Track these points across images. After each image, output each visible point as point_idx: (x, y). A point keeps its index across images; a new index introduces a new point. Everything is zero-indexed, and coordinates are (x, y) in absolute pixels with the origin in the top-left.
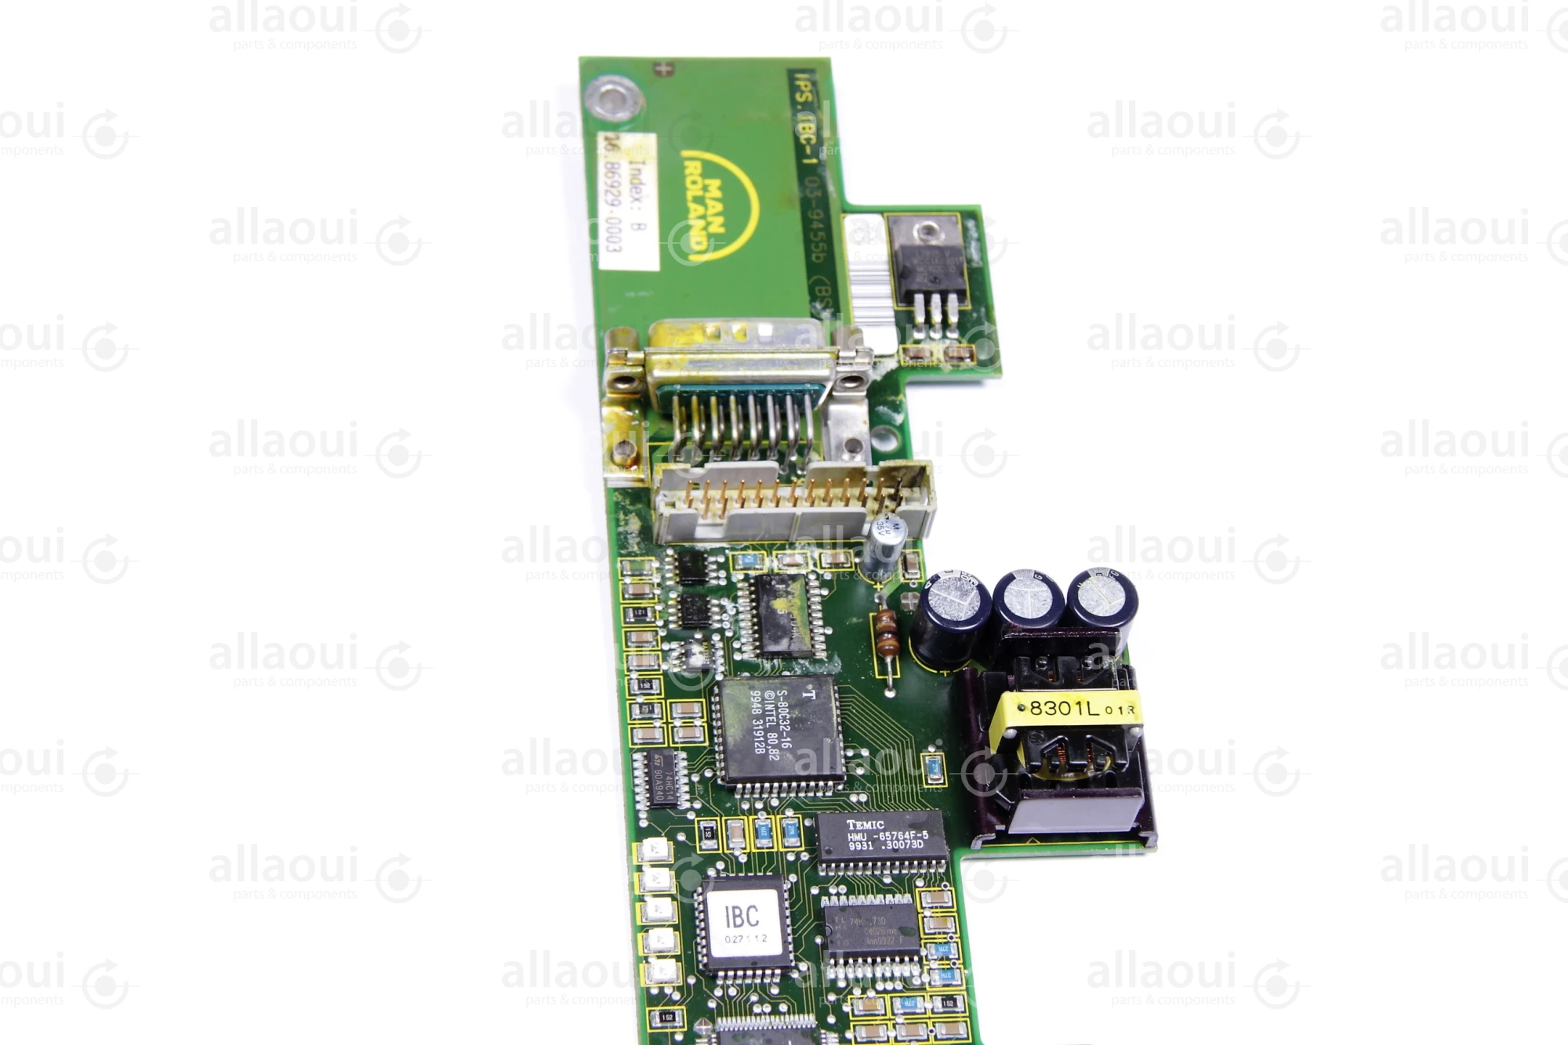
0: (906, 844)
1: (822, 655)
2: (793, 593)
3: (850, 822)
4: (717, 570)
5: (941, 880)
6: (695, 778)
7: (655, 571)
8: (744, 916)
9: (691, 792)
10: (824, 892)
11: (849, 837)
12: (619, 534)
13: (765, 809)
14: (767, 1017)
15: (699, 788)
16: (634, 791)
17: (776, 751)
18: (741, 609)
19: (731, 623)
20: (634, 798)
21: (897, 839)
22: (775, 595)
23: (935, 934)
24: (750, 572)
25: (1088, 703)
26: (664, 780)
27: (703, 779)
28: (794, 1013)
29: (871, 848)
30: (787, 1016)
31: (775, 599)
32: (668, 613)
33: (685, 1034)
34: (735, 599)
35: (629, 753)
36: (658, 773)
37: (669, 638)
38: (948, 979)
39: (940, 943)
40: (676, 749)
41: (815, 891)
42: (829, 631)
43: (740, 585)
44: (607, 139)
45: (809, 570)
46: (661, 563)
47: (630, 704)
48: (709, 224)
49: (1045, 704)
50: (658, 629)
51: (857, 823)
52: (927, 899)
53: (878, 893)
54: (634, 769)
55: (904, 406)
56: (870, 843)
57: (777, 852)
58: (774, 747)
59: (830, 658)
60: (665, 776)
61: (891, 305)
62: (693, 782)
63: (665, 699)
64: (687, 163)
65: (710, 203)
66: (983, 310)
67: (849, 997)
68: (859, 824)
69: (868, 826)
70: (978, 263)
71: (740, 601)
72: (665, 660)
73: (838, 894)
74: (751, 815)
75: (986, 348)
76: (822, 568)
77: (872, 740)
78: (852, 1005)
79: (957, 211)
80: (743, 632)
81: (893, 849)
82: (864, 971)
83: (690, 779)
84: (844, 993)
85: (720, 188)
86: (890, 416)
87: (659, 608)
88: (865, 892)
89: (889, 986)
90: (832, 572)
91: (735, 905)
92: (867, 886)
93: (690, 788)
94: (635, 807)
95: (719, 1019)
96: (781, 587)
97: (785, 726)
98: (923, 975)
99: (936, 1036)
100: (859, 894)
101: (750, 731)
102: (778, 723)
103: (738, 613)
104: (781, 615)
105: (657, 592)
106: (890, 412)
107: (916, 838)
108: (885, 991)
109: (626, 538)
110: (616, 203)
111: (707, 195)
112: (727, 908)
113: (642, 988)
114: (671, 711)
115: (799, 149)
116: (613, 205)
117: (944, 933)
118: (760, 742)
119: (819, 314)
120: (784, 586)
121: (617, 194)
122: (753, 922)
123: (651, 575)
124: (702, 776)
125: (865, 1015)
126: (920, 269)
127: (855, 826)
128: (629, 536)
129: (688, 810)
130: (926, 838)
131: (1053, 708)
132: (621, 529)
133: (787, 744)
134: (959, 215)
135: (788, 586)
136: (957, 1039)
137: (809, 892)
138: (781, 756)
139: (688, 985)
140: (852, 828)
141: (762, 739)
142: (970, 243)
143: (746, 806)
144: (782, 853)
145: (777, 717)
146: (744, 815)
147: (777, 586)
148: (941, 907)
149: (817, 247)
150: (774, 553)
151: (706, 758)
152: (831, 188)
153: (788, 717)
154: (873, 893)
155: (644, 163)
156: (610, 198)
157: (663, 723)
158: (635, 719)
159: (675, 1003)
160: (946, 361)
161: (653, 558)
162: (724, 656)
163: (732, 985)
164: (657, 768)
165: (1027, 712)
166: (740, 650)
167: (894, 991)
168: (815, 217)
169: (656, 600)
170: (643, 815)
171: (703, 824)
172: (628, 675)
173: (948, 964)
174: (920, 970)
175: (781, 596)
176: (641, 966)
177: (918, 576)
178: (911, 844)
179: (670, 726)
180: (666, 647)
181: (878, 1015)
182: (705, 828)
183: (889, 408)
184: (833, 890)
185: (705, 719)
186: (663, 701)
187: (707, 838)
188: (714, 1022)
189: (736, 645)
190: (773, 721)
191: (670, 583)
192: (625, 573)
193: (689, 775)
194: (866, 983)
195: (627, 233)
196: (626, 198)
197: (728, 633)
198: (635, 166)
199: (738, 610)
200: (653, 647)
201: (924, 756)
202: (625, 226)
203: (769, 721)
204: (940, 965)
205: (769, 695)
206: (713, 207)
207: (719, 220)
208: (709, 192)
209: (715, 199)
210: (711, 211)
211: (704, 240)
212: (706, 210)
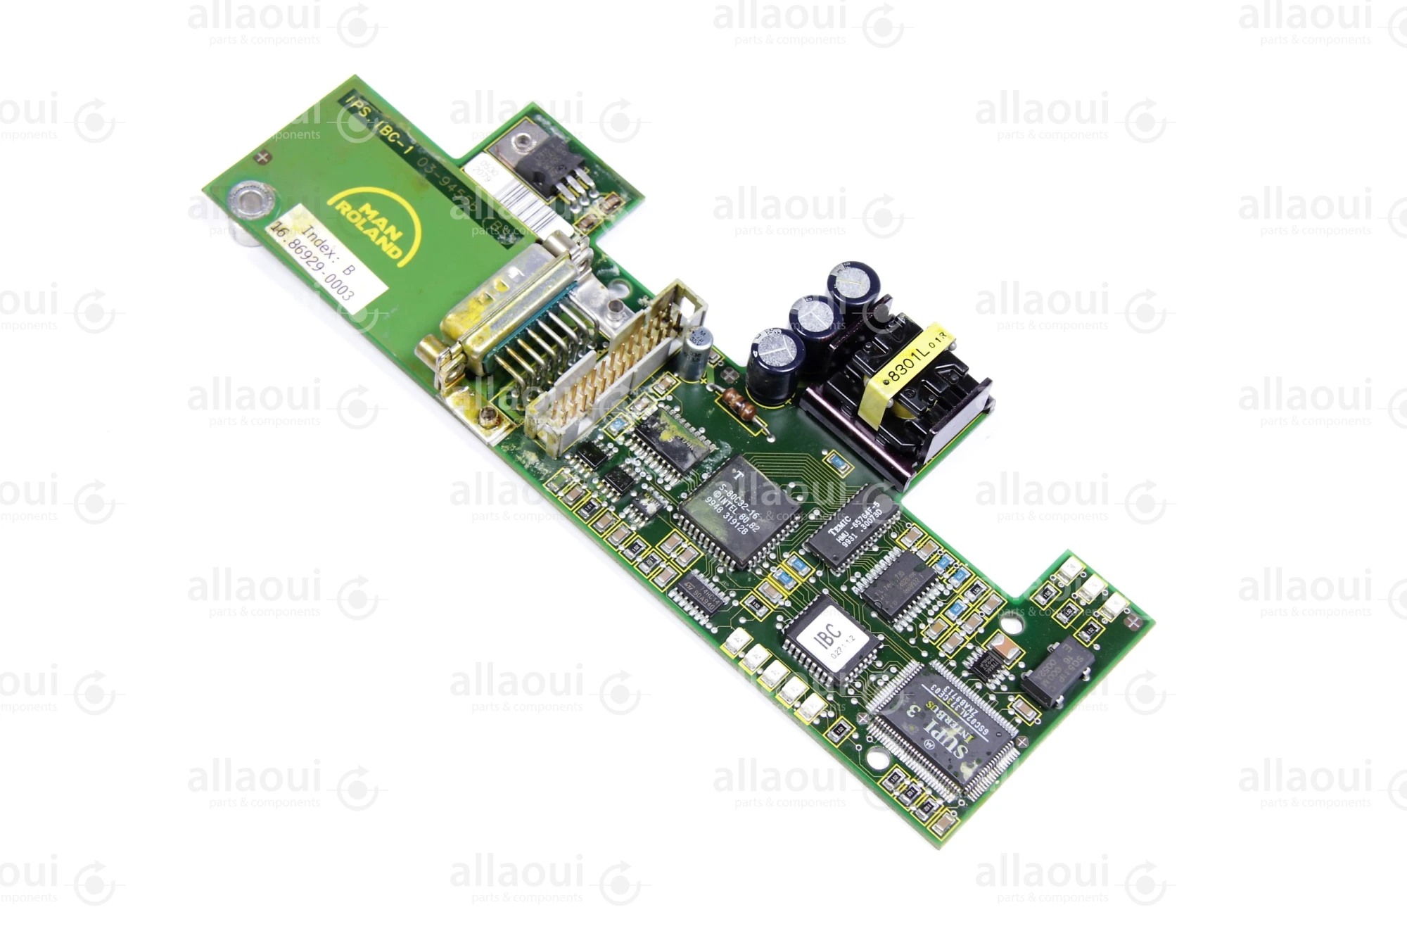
0: (872, 518)
1: (714, 447)
2: (667, 424)
3: (830, 531)
4: (606, 445)
5: (904, 524)
6: (716, 579)
7: (571, 476)
8: (829, 635)
9: (722, 589)
10: (850, 585)
11: (839, 541)
12: (529, 470)
13: (771, 565)
14: (890, 682)
15: (724, 583)
16: (690, 616)
17: (753, 525)
18: (642, 458)
19: (644, 471)
20: (695, 621)
21: (865, 520)
22: (657, 433)
23: (930, 558)
24: (625, 432)
25: (917, 350)
26: (703, 595)
27: (722, 577)
28: (903, 668)
29: (856, 537)
30: (900, 673)
31: (660, 435)
32: (604, 494)
33: (857, 731)
34: (632, 455)
35: (664, 596)
36: (696, 595)
37: (619, 509)
38: (962, 578)
39: (938, 561)
40: (689, 571)
41: (844, 589)
42: (703, 430)
43: (627, 444)
44: (273, 229)
45: (657, 403)
46: (571, 468)
47: (637, 567)
48: (388, 236)
49: (896, 369)
50: (608, 509)
51: (835, 528)
52: (907, 542)
53: (878, 561)
54: (677, 603)
55: (611, 261)
56: (852, 534)
57: (803, 584)
58: (750, 522)
59: (719, 445)
60: (702, 592)
61: (544, 204)
62: (717, 583)
63: (653, 547)
64: (338, 207)
65: (376, 222)
66: (597, 166)
67: (921, 633)
68: (836, 528)
69: (842, 525)
70: (566, 139)
71: (636, 453)
72: (630, 524)
73: (858, 580)
74: (767, 575)
75: (622, 188)
76: (662, 396)
77: (789, 475)
78: (927, 636)
79: (523, 116)
80: (657, 471)
81: (868, 527)
82: (914, 613)
83: (714, 583)
84: (917, 633)
85: (373, 208)
86: (609, 273)
87: (595, 496)
88: (872, 566)
89: (936, 608)
90: (670, 394)
91: (818, 633)
92: (869, 561)
93: (719, 587)
94: (700, 625)
95: (867, 706)
96: (656, 425)
97: (744, 505)
98: (947, 587)
99: (986, 615)
100: (869, 570)
101: (727, 525)
102: (738, 507)
103: (642, 462)
104: (673, 442)
105: (584, 487)
106: (607, 270)
108: (936, 613)
109: (535, 469)
110: (320, 266)
112: (815, 638)
113: (809, 726)
114: (664, 551)
115: (394, 146)
116: (320, 268)
117: (935, 553)
118: (739, 526)
119: (507, 242)
120: (657, 423)
121: (315, 259)
122: (838, 634)
123: (572, 480)
124: (719, 575)
125: (940, 636)
126: (547, 167)
127: (835, 531)
128: (536, 467)
129: (731, 602)
130: (879, 506)
131: (903, 368)
132: (527, 466)
133: (755, 515)
134: (526, 117)
135: (659, 422)
136: (999, 607)
137: (842, 592)
138: (759, 524)
139: (831, 702)
140: (835, 534)
141: (739, 524)
142: (551, 131)
143: (759, 572)
144: (805, 582)
145: (734, 503)
146: (764, 578)
147: (653, 426)
148: (919, 539)
150: (627, 409)
151: (710, 563)
152: (438, 158)
153: (740, 498)
154: (876, 563)
155: (312, 227)
156: (313, 265)
157: (667, 562)
158: (649, 574)
159: (834, 719)
160: (608, 214)
161: (563, 469)
162: (660, 494)
163: (854, 681)
164: (692, 591)
165: (892, 382)
166: (665, 483)
167: (941, 609)
168: (447, 183)
169: (590, 493)
170: (709, 626)
171: (748, 603)
172: (619, 551)
173: (954, 569)
174: (943, 585)
175: (661, 431)
176: (795, 713)
177: (719, 357)
178: (874, 516)
179: (672, 560)
180: (622, 516)
181: (946, 630)
182: (751, 603)
183: (603, 268)
184: (853, 580)
185: (687, 540)
186: (653, 549)
187: (758, 609)
188: (865, 711)
189: (660, 482)
190: (734, 508)
191: (586, 476)
192: (555, 491)
193: (711, 581)
194: (923, 617)
195: (346, 280)
196: (323, 258)
197: (649, 479)
198: (308, 234)
199: (641, 460)
200: (616, 522)
201: (825, 460)
202: (340, 276)
203: (733, 510)
204: (949, 573)
205: (717, 494)
206: (381, 223)
207: (392, 229)
208: (368, 215)
209: (376, 218)
210: (382, 227)
211: (396, 248)
212: (378, 228)
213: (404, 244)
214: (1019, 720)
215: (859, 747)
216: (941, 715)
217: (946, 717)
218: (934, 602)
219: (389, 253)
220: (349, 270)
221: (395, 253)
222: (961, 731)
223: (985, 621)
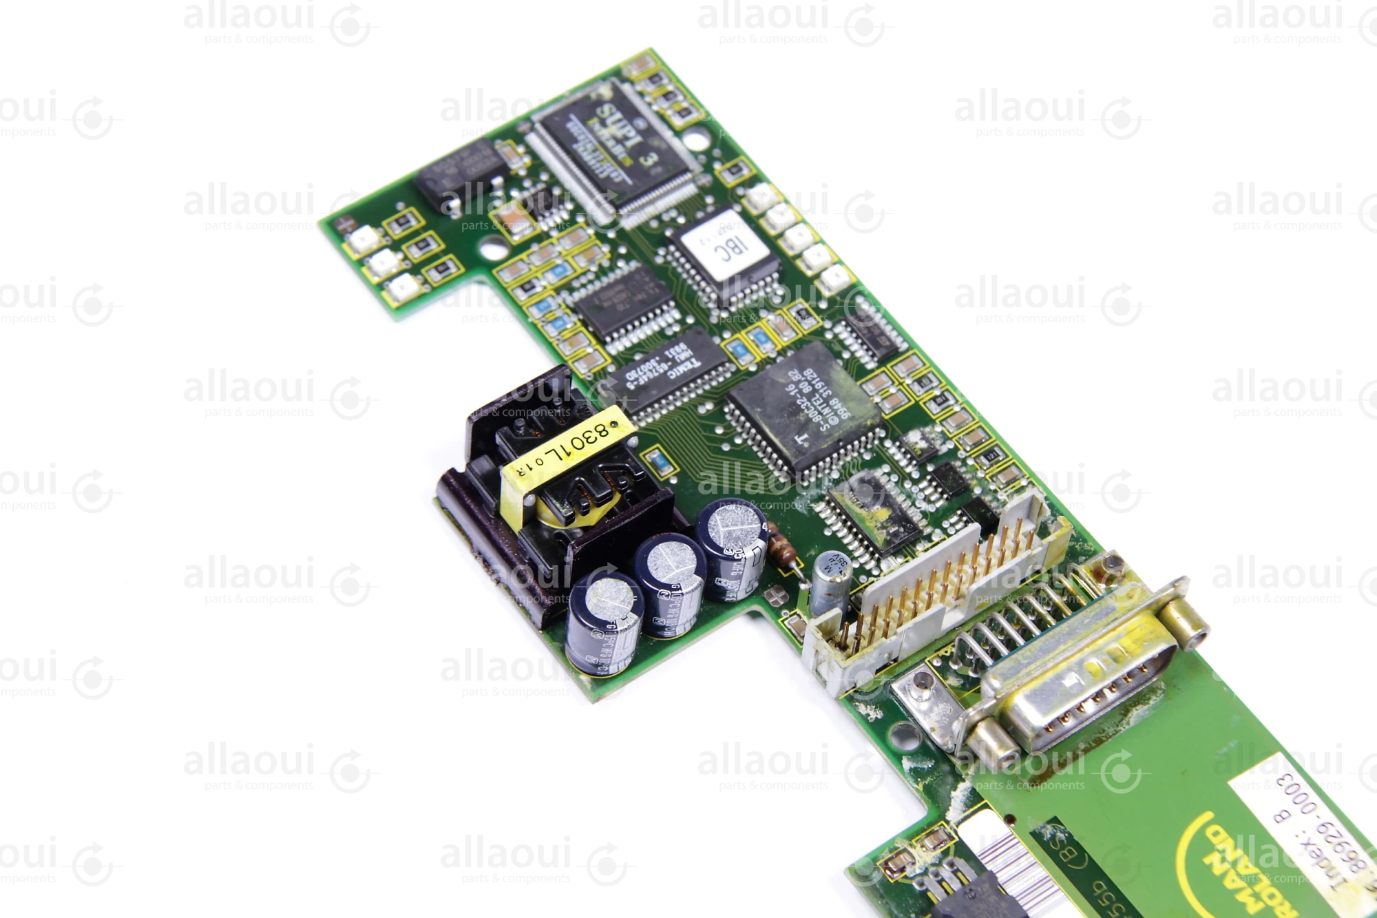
0: (641, 371)
1: (818, 507)
2: (878, 530)
3: (698, 365)
6: (846, 355)
8: (730, 251)
9: (841, 342)
10: (682, 322)
13: (774, 360)
15: (837, 348)
18: (913, 509)
19: (913, 493)
21: (651, 371)
22: (894, 520)
23: (573, 335)
24: (930, 545)
25: (561, 459)
27: (839, 355)
28: (642, 222)
31: (890, 516)
32: (970, 472)
34: (925, 514)
35: (912, 346)
37: (953, 453)
38: (541, 306)
40: (877, 367)
41: (690, 318)
42: (827, 534)
43: (929, 528)
47: (941, 383)
48: (1223, 860)
49: (596, 438)
50: (967, 454)
52: (597, 358)
55: (911, 780)
57: (740, 331)
58: (800, 381)
59: (811, 510)
62: (845, 349)
63: (917, 402)
65: (1240, 884)
67: (609, 256)
68: (690, 366)
69: (682, 369)
71: (919, 515)
72: (942, 432)
74: (781, 349)
75: (878, 888)
78: (602, 252)
80: (896, 489)
81: (649, 362)
82: (609, 278)
83: (850, 351)
84: (615, 257)
85: (1244, 905)
86: (916, 762)
87: (981, 472)
88: (649, 338)
89: (583, 280)
91: (743, 255)
92: (652, 342)
93: (844, 344)
95: (696, 191)
96: (892, 530)
97: (803, 403)
98: (562, 300)
99: (523, 263)
101: (828, 383)
102: (811, 401)
103: (913, 504)
105: (992, 487)
106: (919, 765)
107: (637, 379)
108: (584, 274)
110: (1323, 828)
111: (1249, 891)
113: (768, 183)
114: (905, 395)
116: (1323, 824)
117: (566, 339)
118: (813, 379)
119: (1054, 828)
120: (891, 532)
122: (719, 248)
123: (1008, 496)
124: (842, 357)
125: (587, 250)
127: (692, 363)
129: (833, 326)
133: (792, 389)
135: (888, 533)
137: (693, 314)
138: (789, 377)
140: (693, 360)
143: (790, 353)
144: (736, 333)
145: (815, 407)
146: (786, 346)
147: (897, 528)
149: (1109, 898)
153: (806, 411)
155: (1333, 887)
156: (1332, 830)
157: (904, 382)
158: (928, 373)
159: (738, 185)
162: (897, 462)
165: (607, 424)
166: (889, 474)
167: (577, 278)
169: (987, 477)
170: (865, 303)
171: (813, 320)
172: (961, 404)
173: (547, 320)
174: (567, 302)
175: (887, 521)
177: (786, 623)
178: (638, 373)
179: (897, 383)
180: (950, 445)
181: (577, 255)
182: (808, 320)
183: (924, 769)
186: (918, 399)
187: (801, 313)
188: (699, 187)
189: (894, 478)
190: (814, 401)
191: (988, 497)
193: (852, 353)
194: (602, 272)
195: (1287, 802)
196: (1319, 840)
197: (907, 485)
198: (1339, 879)
199: (915, 506)
200: (960, 438)
201: (675, 469)
202: (1295, 810)
203: (818, 399)
204: (554, 315)
205: (834, 421)
206: (1233, 881)
207: (1218, 869)
208: (1251, 895)
209: (1239, 890)
210: (1232, 874)
211: (1214, 840)
212: (1238, 874)
213: (1202, 846)
214: (521, 149)
215: (717, 153)
216: (618, 150)
217: (613, 147)
218: (584, 286)
219: (1223, 834)
220: (1282, 817)
221: (1216, 834)
222: (599, 130)
223: (528, 256)
